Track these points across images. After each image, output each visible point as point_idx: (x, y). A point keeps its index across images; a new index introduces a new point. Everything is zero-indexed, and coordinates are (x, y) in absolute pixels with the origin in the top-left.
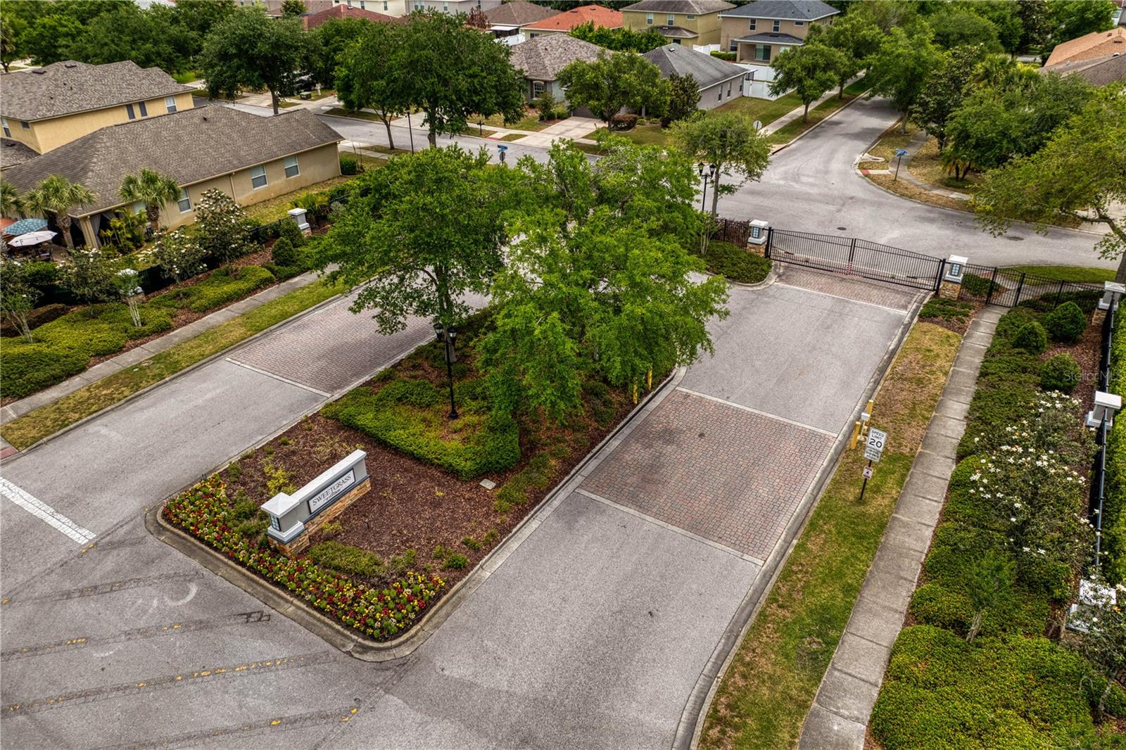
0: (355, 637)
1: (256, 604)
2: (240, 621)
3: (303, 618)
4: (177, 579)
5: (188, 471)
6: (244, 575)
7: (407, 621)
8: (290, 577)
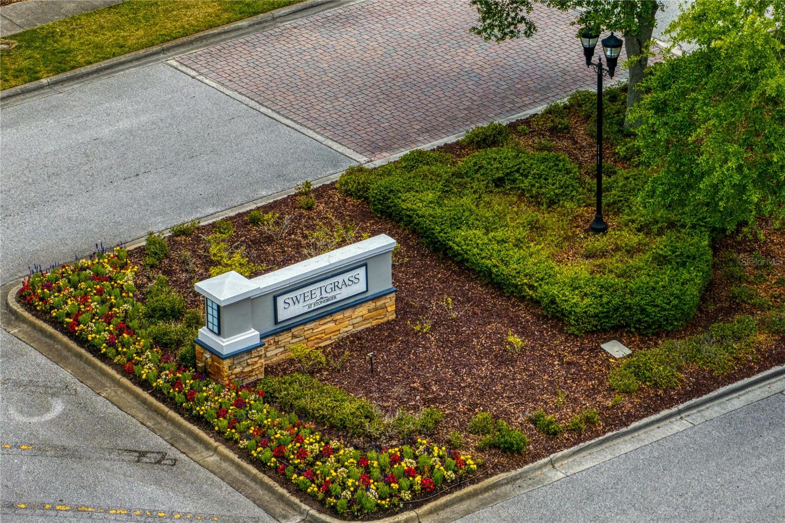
0: (304, 507)
1: (157, 442)
2: (126, 458)
3: (228, 473)
4: (33, 389)
5: (69, 242)
6: (144, 402)
7: (395, 500)
8: (221, 412)
